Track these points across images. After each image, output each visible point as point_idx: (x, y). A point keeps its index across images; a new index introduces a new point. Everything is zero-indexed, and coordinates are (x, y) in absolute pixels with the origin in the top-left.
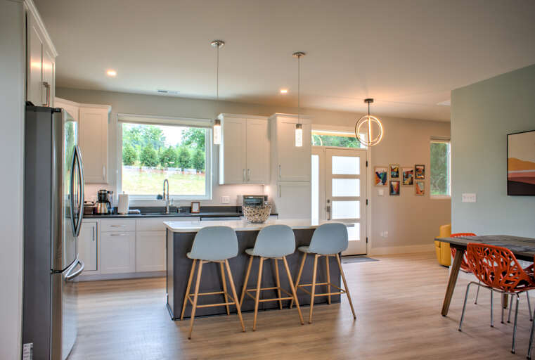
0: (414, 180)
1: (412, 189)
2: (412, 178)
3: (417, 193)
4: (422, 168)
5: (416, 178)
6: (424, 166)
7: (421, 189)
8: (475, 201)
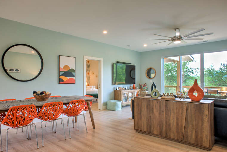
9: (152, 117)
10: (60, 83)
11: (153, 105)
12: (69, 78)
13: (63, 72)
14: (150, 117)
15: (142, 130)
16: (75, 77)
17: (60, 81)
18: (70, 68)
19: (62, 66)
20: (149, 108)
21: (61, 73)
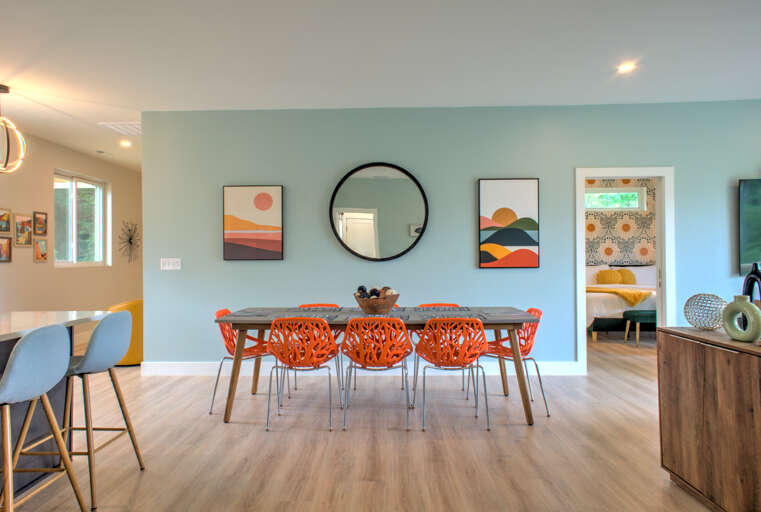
0: (33, 237)
1: (29, 252)
2: (30, 233)
3: (38, 258)
4: (44, 217)
5: (35, 233)
6: (46, 214)
7: (42, 250)
8: (179, 268)
9: (713, 428)
10: (483, 265)
11: (715, 375)
12: (513, 249)
13: (493, 232)
14: (708, 423)
15: (685, 478)
16: (538, 244)
17: (484, 260)
18: (519, 218)
19: (487, 212)
20: (702, 383)
21: (485, 235)
